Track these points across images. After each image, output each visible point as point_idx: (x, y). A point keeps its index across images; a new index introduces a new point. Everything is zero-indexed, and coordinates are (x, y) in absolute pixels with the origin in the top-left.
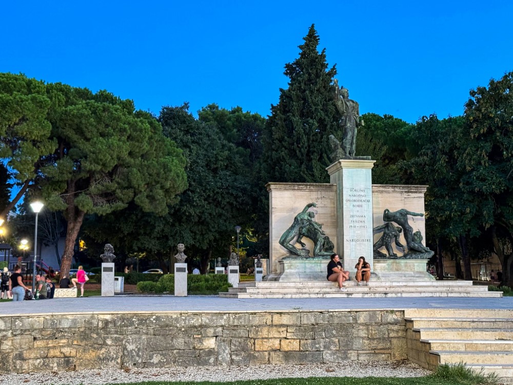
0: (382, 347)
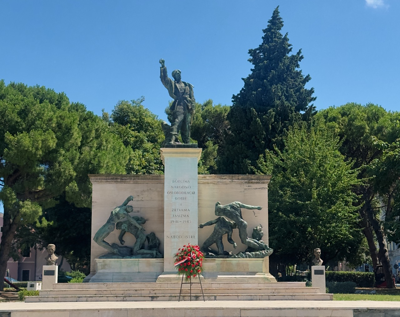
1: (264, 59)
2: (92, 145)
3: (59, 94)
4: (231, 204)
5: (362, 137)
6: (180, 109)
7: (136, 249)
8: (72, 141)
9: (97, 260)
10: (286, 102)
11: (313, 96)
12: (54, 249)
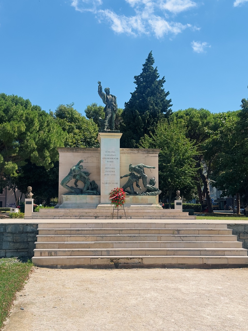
0: (22, 248)
1: (144, 81)
2: (45, 130)
3: (26, 100)
4: (138, 165)
5: (197, 128)
6: (109, 110)
7: (85, 190)
8: (34, 128)
9: (63, 196)
10: (155, 107)
11: (171, 103)
12: (31, 190)
